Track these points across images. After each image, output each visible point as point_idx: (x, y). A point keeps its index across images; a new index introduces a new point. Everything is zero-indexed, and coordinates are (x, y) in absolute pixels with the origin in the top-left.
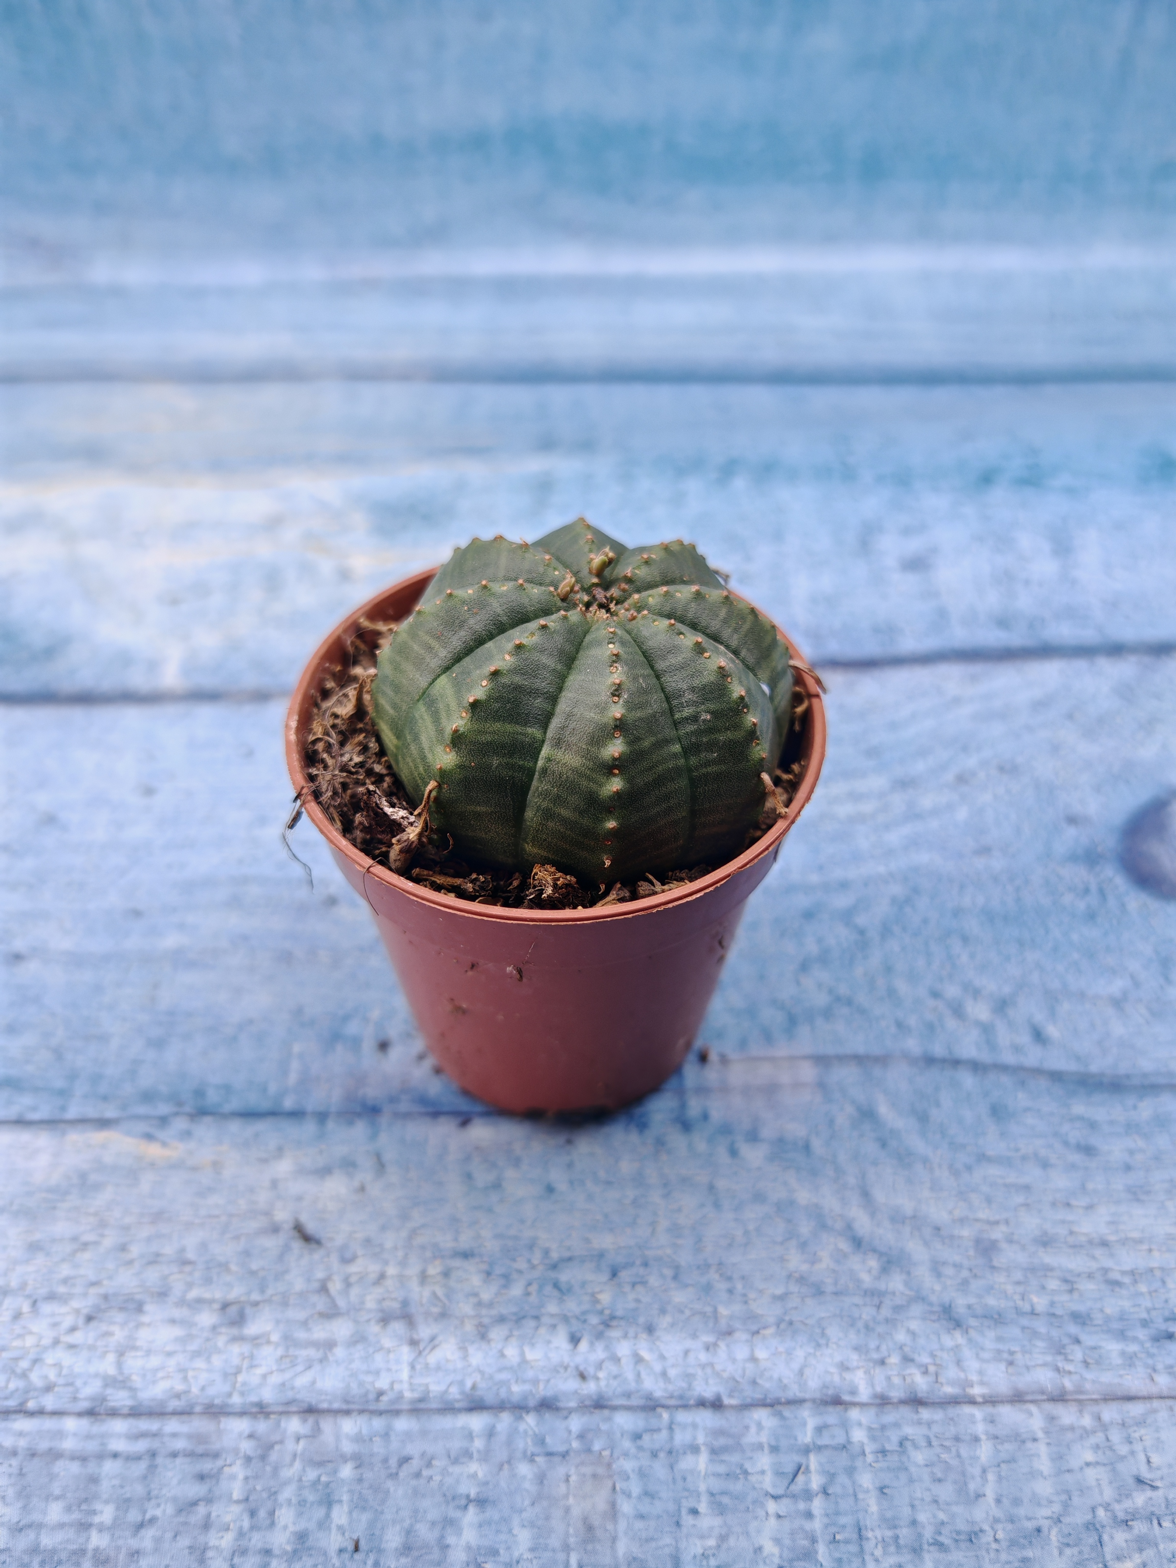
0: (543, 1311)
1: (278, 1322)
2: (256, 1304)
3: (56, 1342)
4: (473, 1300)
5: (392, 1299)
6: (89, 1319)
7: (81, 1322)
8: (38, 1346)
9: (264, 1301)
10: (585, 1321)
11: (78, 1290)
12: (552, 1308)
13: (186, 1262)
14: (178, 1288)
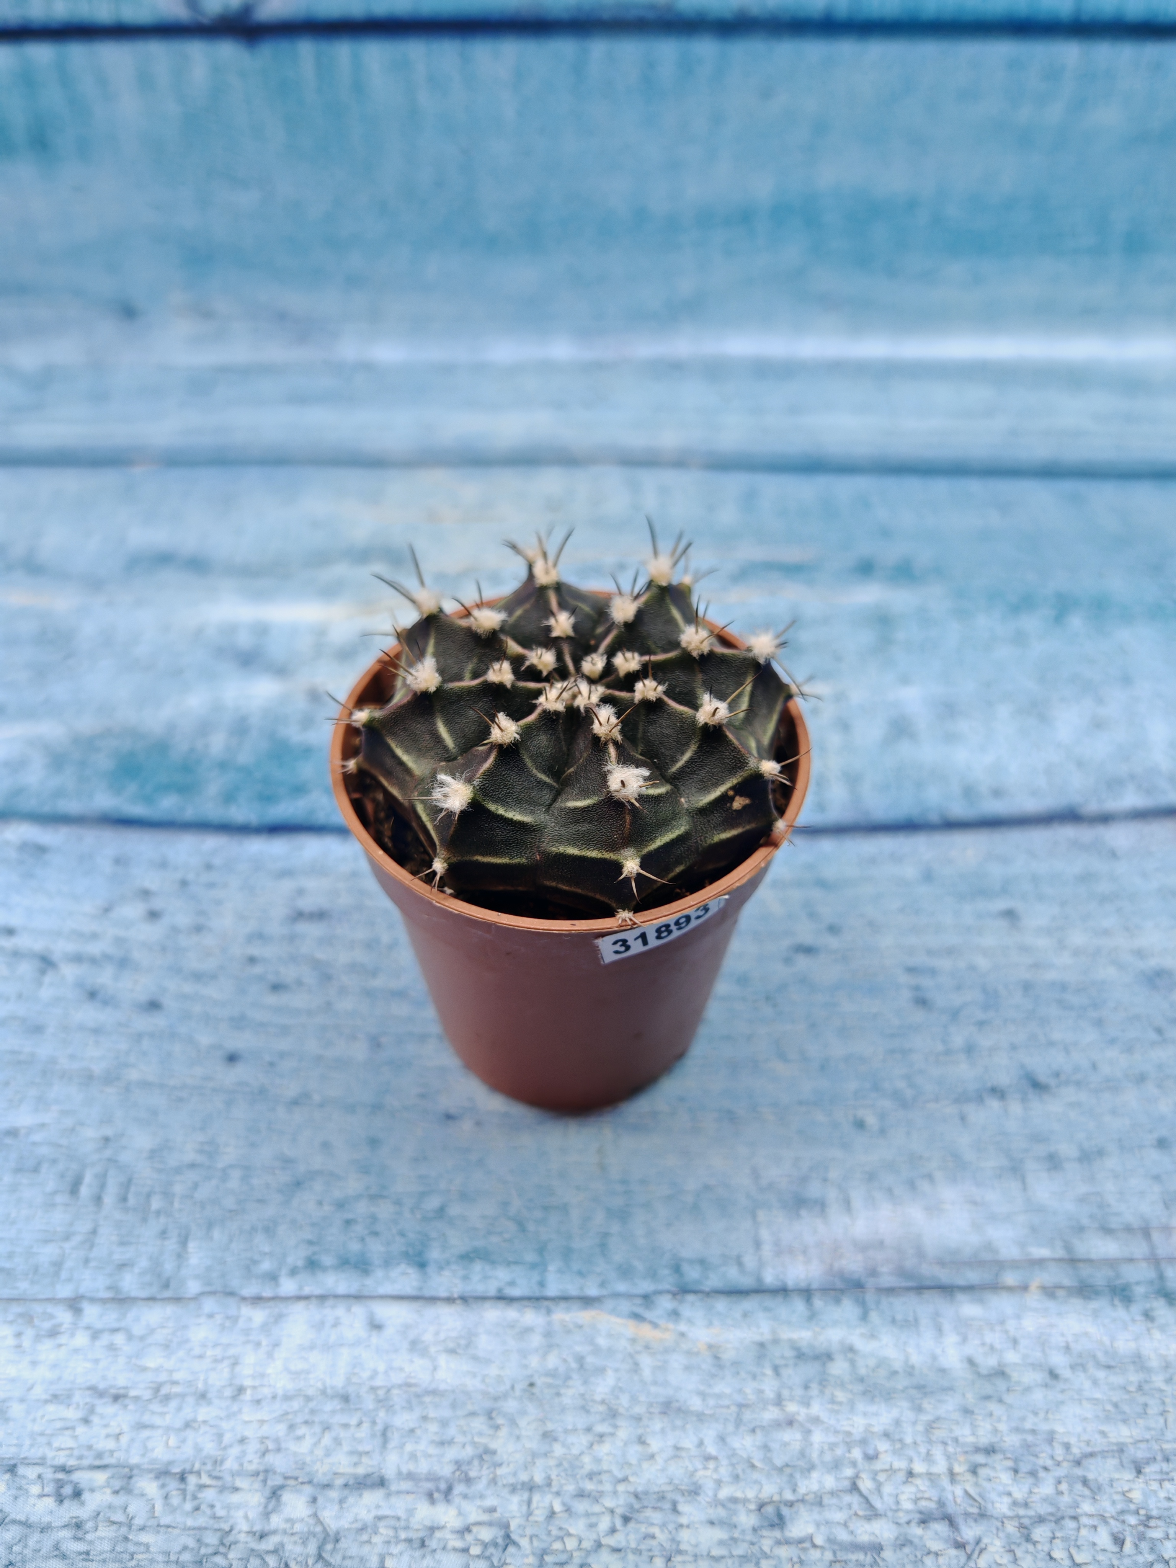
0: (1079, 1510)
1: (818, 1525)
2: (791, 1504)
3: (599, 1545)
4: (1007, 1500)
5: (926, 1499)
6: (626, 1519)
7: (618, 1523)
8: (579, 1549)
9: (798, 1501)
10: (1123, 1522)
11: (607, 1487)
12: (1087, 1507)
13: (708, 1458)
14: (709, 1487)
